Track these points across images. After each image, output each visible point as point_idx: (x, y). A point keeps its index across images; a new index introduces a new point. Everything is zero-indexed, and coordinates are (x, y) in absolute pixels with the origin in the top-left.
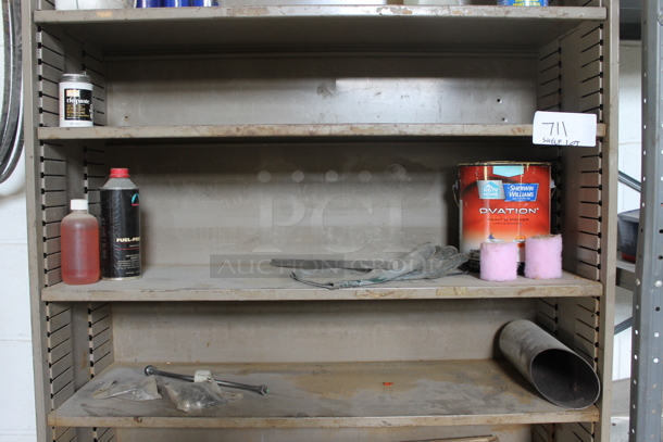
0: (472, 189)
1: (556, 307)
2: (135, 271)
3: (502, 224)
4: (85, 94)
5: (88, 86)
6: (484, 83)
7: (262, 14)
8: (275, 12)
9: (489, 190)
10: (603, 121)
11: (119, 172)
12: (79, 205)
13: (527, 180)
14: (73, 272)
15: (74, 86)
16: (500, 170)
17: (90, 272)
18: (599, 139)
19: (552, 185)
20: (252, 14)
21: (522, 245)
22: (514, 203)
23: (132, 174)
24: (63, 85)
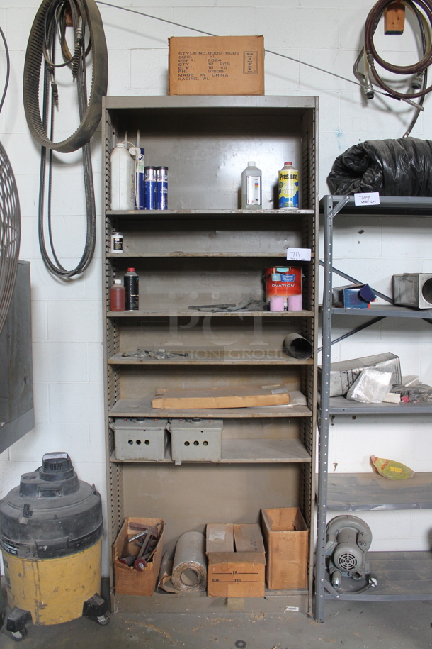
0: (270, 277)
1: (306, 321)
2: (136, 308)
3: (282, 291)
4: (121, 240)
5: (121, 237)
6: (279, 233)
7: (188, 213)
8: (193, 212)
9: (276, 277)
10: (313, 251)
11: (132, 269)
12: (118, 282)
13: (290, 273)
14: (116, 307)
15: (117, 237)
16: (279, 270)
17: (122, 306)
18: (312, 258)
19: (302, 276)
20: (185, 213)
21: (288, 299)
22: (285, 282)
23: (136, 271)
24: (113, 237)
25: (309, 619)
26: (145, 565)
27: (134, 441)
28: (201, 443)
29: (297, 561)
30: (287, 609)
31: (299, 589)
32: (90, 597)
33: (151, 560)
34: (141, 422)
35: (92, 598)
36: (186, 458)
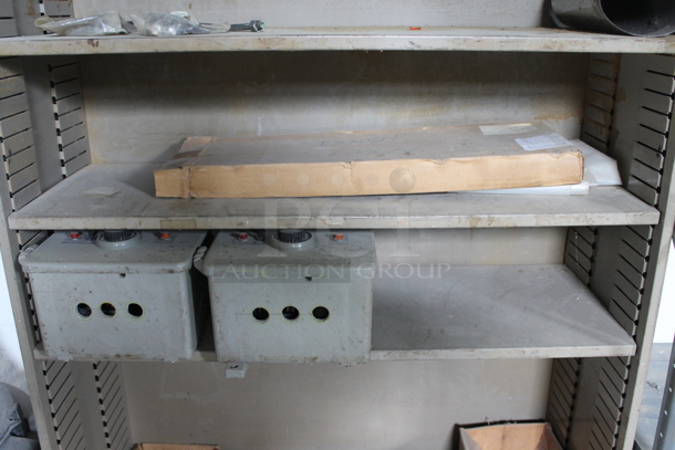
27: (95, 306)
28: (305, 311)
34: (116, 244)
36: (261, 356)
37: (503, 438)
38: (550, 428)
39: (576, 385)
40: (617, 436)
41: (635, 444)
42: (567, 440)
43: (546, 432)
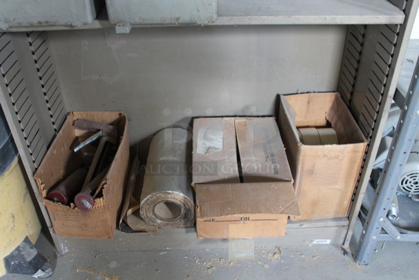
25: (346, 256)
26: (93, 204)
29: (340, 185)
30: (314, 242)
31: (335, 219)
32: (14, 248)
33: (100, 195)
35: (18, 249)
36: (140, 17)
37: (309, 102)
38: (339, 95)
39: (359, 62)
40: (385, 85)
41: (397, 90)
42: (350, 101)
43: (336, 98)
